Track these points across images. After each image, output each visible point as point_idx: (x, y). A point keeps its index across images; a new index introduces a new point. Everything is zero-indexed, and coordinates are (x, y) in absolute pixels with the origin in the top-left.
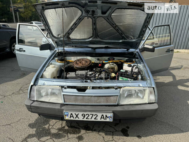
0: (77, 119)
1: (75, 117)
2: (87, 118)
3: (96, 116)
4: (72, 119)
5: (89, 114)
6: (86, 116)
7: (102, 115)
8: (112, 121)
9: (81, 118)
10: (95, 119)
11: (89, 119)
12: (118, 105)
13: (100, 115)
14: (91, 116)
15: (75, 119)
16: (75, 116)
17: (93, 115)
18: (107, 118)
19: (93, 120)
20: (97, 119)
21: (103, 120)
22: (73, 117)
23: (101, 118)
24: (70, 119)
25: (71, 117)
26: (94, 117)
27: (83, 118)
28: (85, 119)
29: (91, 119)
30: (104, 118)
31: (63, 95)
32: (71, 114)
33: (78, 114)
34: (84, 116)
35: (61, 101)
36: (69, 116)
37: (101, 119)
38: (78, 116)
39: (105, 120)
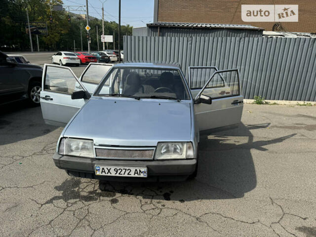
0: (109, 174)
1: (107, 173)
2: (119, 174)
3: (129, 171)
4: (104, 174)
5: (122, 169)
6: (119, 172)
7: (136, 170)
8: (146, 177)
9: (113, 174)
10: (128, 174)
11: (121, 174)
12: (153, 160)
13: (133, 170)
14: (124, 171)
15: (107, 175)
16: (107, 171)
17: (126, 169)
18: (141, 173)
19: (126, 175)
20: (130, 174)
21: (136, 175)
22: (104, 172)
23: (135, 173)
24: (101, 174)
25: (102, 172)
26: (127, 172)
27: (116, 174)
28: (117, 175)
29: (124, 174)
30: (137, 173)
31: (95, 148)
32: (103, 169)
33: (110, 169)
34: (117, 171)
35: (93, 156)
36: (101, 170)
37: (134, 175)
38: (110, 171)
39: (139, 176)
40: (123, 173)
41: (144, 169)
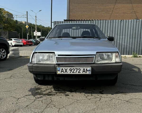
0: (66, 73)
2: (73, 72)
3: (79, 70)
4: (62, 73)
5: (75, 68)
6: (72, 71)
7: (84, 69)
8: (90, 74)
9: (69, 72)
10: (79, 72)
11: (74, 73)
13: (82, 69)
15: (64, 73)
17: (77, 69)
18: (87, 71)
19: (77, 73)
20: (80, 73)
21: (84, 73)
22: (63, 71)
23: (83, 71)
24: (61, 73)
25: (62, 71)
28: (72, 73)
30: (85, 71)
31: (56, 57)
32: (62, 69)
33: (67, 69)
34: (71, 71)
36: (61, 71)
37: (83, 73)
38: (67, 71)
39: (86, 73)
40: (75, 71)
41: (89, 68)
